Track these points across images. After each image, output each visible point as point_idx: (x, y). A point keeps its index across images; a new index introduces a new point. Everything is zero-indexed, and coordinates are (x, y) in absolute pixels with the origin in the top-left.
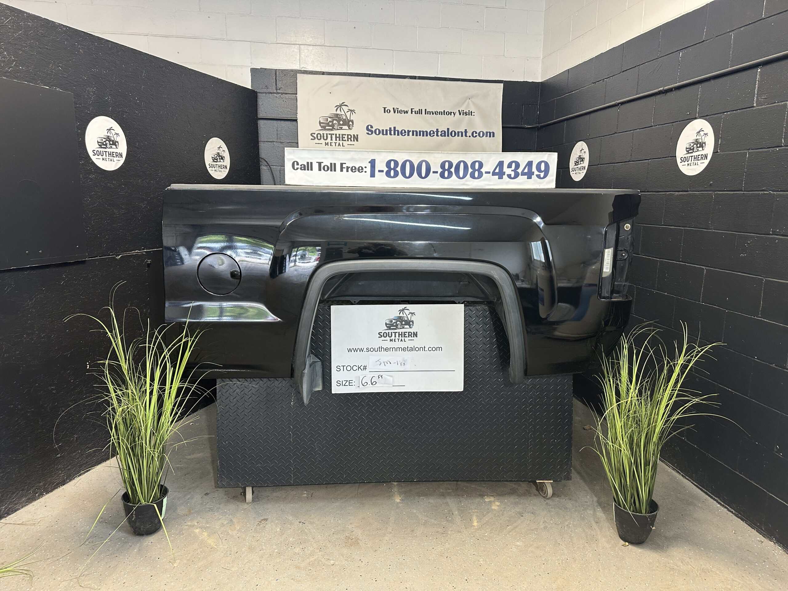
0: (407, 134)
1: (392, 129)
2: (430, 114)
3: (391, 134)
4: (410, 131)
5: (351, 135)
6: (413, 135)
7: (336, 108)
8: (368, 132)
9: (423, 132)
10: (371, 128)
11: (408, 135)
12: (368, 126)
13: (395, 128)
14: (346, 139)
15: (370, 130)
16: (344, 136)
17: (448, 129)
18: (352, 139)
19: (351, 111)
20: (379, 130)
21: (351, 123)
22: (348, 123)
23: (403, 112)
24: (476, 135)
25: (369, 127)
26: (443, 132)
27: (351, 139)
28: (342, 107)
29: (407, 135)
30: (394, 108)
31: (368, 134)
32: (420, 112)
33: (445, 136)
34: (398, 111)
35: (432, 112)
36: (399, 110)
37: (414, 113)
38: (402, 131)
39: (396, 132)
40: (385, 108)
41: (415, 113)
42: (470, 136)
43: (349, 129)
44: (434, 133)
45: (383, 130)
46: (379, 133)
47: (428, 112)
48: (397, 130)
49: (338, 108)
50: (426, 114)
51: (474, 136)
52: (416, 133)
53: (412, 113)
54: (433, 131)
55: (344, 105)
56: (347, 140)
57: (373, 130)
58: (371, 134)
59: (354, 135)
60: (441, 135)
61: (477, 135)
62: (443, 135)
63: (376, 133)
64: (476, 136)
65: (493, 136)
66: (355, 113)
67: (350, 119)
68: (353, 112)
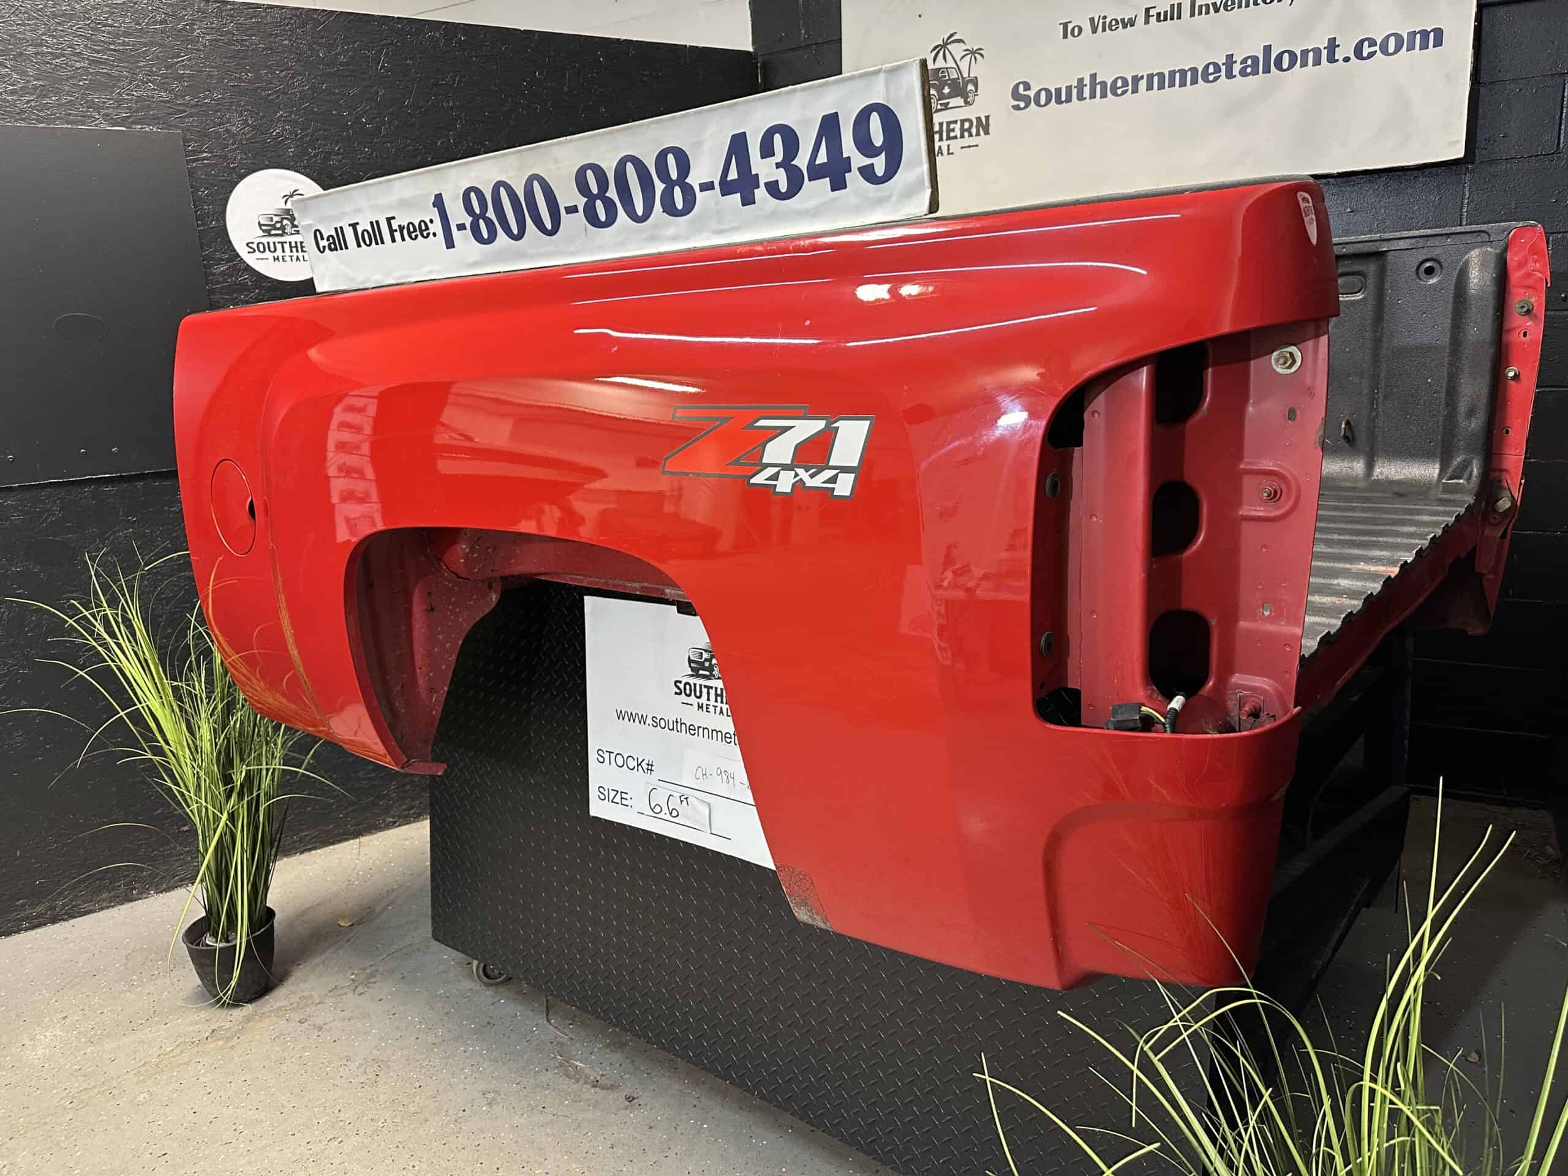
0: (1130, 87)
1: (1087, 81)
2: (1207, 12)
3: (1081, 98)
4: (1142, 77)
5: (970, 121)
6: (1150, 87)
7: (934, 53)
8: (1016, 103)
9: (1183, 73)
10: (1024, 90)
11: (1135, 91)
12: (1017, 86)
13: (1093, 77)
14: (958, 133)
15: (1021, 97)
16: (952, 126)
17: (1267, 49)
18: (974, 131)
19: (973, 52)
20: (1048, 91)
21: (970, 87)
22: (962, 88)
23: (1120, 25)
24: (1372, 49)
25: (1021, 86)
26: (1249, 62)
27: (969, 130)
28: (948, 46)
29: (1130, 91)
30: (1092, 20)
31: (1017, 108)
32: (1174, 13)
33: (1255, 72)
34: (1104, 23)
35: (1214, 4)
36: (1108, 21)
37: (1153, 20)
38: (1115, 81)
39: (1098, 87)
40: (1065, 25)
41: (1159, 20)
42: (1347, 59)
43: (967, 103)
44: (1217, 69)
45: (1058, 91)
46: (1048, 102)
47: (1201, 7)
48: (1099, 83)
49: (938, 52)
50: (1192, 15)
51: (1365, 54)
52: (1160, 81)
53: (1147, 22)
54: (1216, 65)
55: (953, 42)
56: (959, 136)
57: (1031, 93)
58: (1026, 107)
59: (979, 119)
60: (1243, 73)
61: (1377, 48)
62: (1249, 70)
63: (1038, 104)
64: (1371, 55)
65: (1438, 43)
66: (982, 55)
67: (969, 76)
68: (977, 55)
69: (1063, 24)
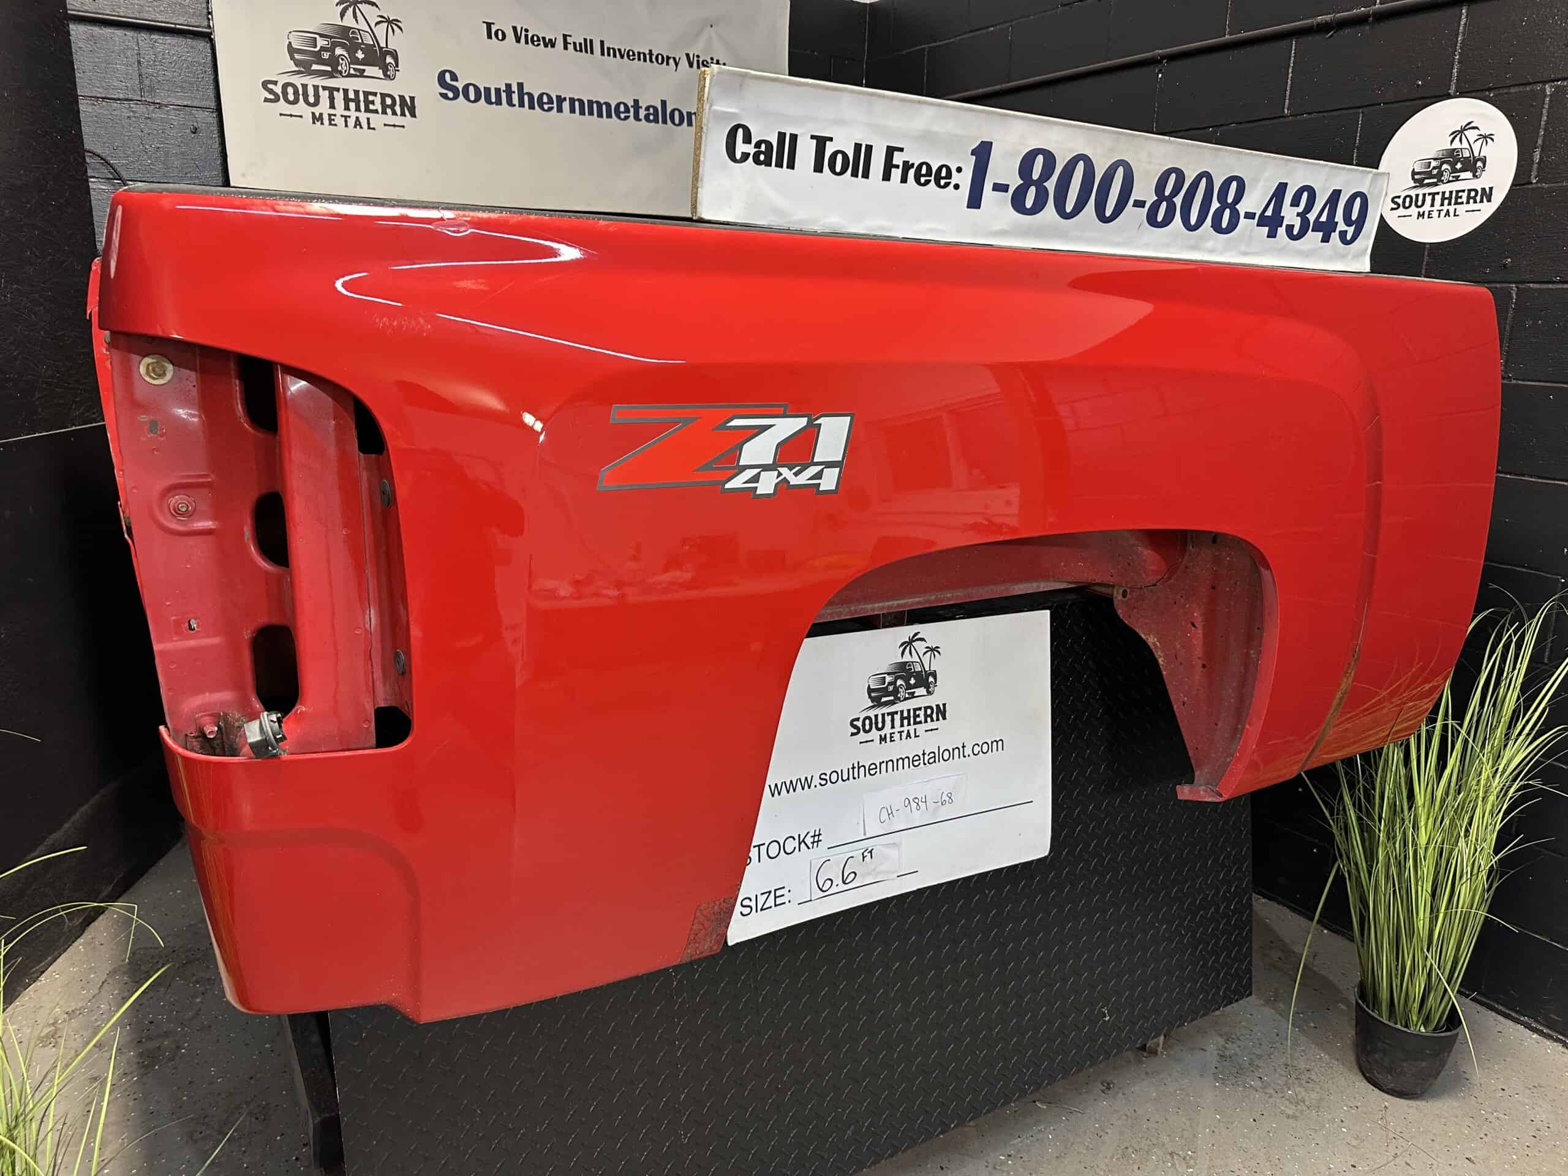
0: (555, 105)
1: (515, 88)
2: (614, 56)
4: (565, 99)
5: (393, 97)
6: (572, 110)
7: (341, 7)
8: (445, 92)
9: (599, 105)
10: (452, 80)
11: (559, 110)
12: (443, 73)
14: (378, 107)
15: (448, 85)
17: (663, 103)
18: (398, 109)
19: (390, 22)
20: (477, 88)
21: (390, 59)
22: (382, 58)
23: (542, 43)
25: (448, 76)
27: (392, 107)
28: (359, 5)
29: (554, 109)
30: (515, 28)
31: (444, 97)
32: (587, 47)
33: (656, 121)
34: (526, 36)
36: (529, 35)
37: (571, 47)
38: (541, 96)
39: (526, 97)
41: (576, 49)
43: (387, 76)
44: (627, 109)
45: (488, 90)
46: (478, 99)
49: (346, 8)
50: (602, 54)
52: (581, 107)
53: (565, 47)
54: (625, 105)
55: (366, 3)
56: (380, 111)
57: (460, 85)
58: (455, 99)
59: (403, 98)
60: (647, 119)
62: (651, 117)
63: (467, 97)
66: (401, 28)
67: (387, 47)
68: (394, 26)
69: (487, 23)
